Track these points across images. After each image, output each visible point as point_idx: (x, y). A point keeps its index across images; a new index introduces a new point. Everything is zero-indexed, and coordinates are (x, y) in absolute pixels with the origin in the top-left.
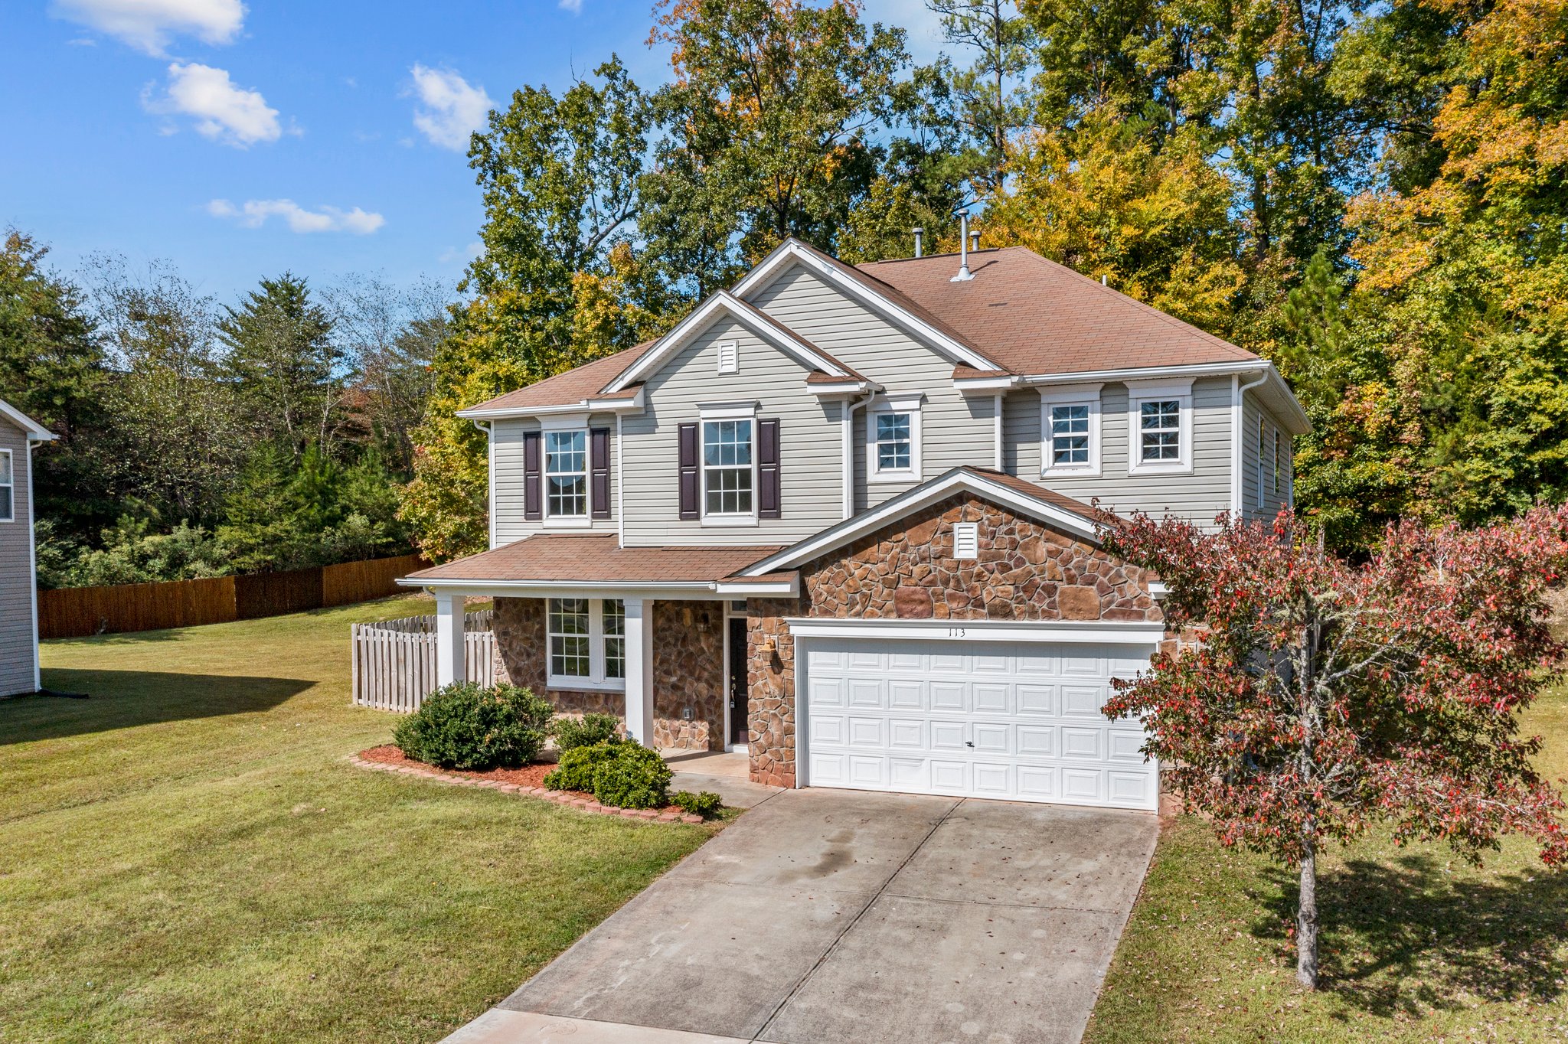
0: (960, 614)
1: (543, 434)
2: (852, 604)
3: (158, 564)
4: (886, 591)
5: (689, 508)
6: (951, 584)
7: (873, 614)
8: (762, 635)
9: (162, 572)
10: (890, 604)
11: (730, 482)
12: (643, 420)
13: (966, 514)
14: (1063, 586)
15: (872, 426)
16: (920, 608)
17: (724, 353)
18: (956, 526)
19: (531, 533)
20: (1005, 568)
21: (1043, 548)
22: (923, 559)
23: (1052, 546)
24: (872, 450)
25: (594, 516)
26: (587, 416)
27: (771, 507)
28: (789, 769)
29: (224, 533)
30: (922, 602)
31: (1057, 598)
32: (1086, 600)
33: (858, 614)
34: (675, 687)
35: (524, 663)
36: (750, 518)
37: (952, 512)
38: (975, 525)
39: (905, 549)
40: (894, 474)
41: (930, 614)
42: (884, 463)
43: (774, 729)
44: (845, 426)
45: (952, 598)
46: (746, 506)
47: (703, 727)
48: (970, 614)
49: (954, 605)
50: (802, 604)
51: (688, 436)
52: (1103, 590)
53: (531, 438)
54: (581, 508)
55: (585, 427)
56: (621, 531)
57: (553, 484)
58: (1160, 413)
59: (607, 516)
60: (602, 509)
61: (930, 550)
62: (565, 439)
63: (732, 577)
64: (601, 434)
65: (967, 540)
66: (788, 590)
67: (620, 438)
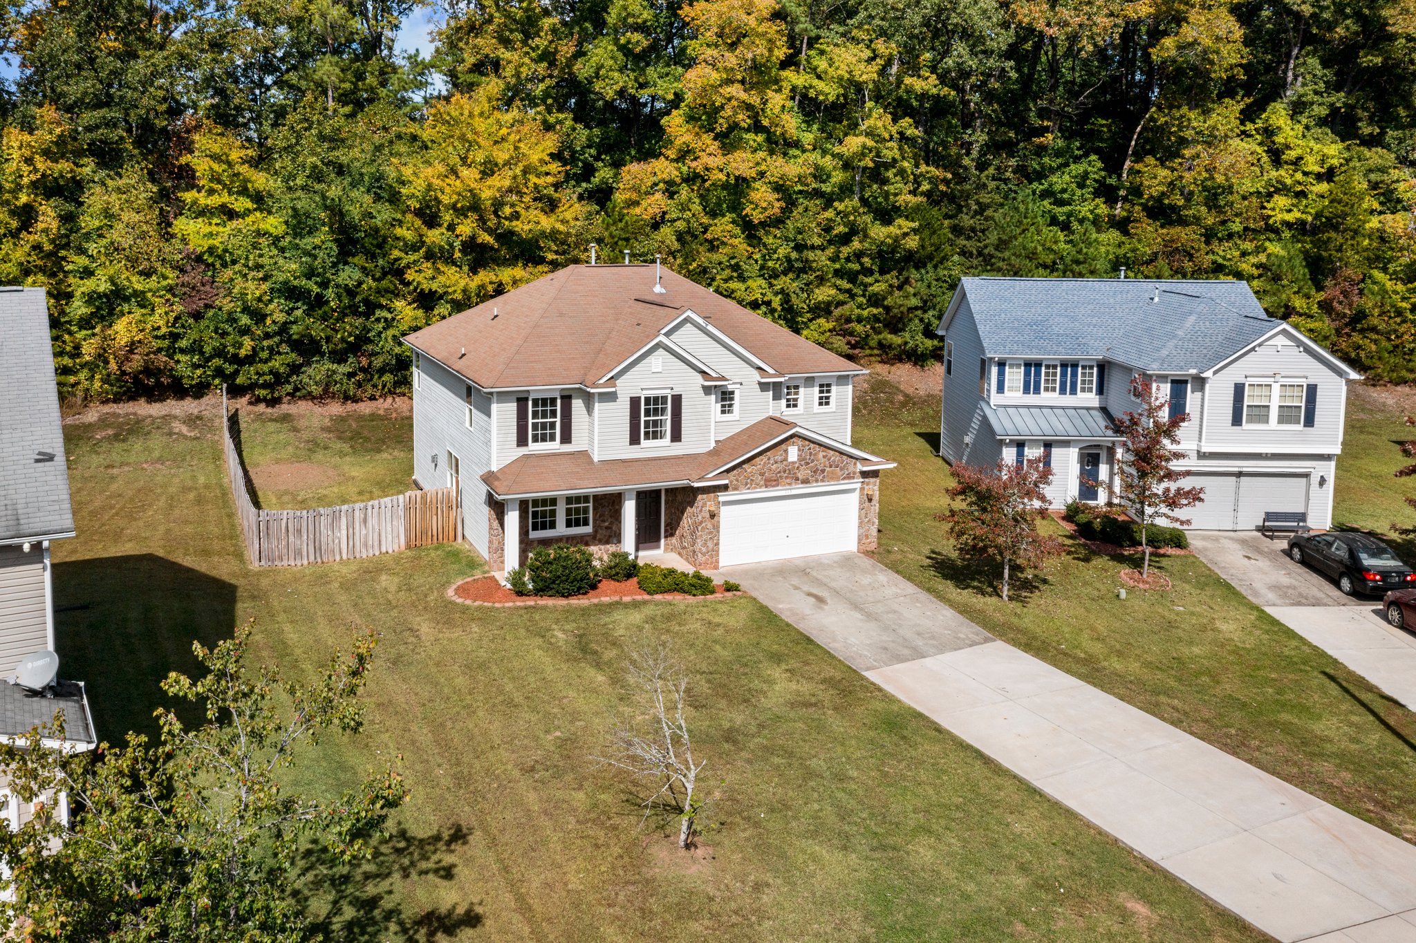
0: (790, 484)
1: (530, 400)
2: (746, 484)
4: (760, 477)
5: (634, 440)
6: (787, 472)
7: (755, 488)
8: (706, 503)
10: (762, 483)
11: (657, 426)
13: (793, 443)
14: (828, 469)
15: (719, 396)
16: (774, 483)
17: (658, 361)
18: (790, 448)
19: (521, 454)
20: (807, 464)
22: (776, 463)
23: (825, 453)
24: (718, 406)
25: (562, 442)
26: (560, 391)
27: (676, 436)
28: (717, 561)
30: (775, 480)
31: (826, 474)
32: (836, 474)
33: (748, 488)
36: (665, 442)
37: (788, 443)
38: (796, 447)
39: (769, 460)
40: (726, 417)
41: (778, 485)
42: (723, 412)
43: (710, 544)
44: (713, 398)
45: (786, 478)
46: (664, 436)
48: (793, 484)
49: (788, 481)
50: (727, 487)
51: (635, 402)
52: (842, 470)
53: (522, 401)
54: (553, 438)
55: (557, 395)
56: (596, 452)
57: (535, 426)
58: (825, 388)
59: (570, 442)
60: (566, 438)
61: (779, 458)
62: (544, 401)
63: (701, 479)
64: (567, 398)
65: (793, 453)
66: (726, 482)
67: (597, 405)
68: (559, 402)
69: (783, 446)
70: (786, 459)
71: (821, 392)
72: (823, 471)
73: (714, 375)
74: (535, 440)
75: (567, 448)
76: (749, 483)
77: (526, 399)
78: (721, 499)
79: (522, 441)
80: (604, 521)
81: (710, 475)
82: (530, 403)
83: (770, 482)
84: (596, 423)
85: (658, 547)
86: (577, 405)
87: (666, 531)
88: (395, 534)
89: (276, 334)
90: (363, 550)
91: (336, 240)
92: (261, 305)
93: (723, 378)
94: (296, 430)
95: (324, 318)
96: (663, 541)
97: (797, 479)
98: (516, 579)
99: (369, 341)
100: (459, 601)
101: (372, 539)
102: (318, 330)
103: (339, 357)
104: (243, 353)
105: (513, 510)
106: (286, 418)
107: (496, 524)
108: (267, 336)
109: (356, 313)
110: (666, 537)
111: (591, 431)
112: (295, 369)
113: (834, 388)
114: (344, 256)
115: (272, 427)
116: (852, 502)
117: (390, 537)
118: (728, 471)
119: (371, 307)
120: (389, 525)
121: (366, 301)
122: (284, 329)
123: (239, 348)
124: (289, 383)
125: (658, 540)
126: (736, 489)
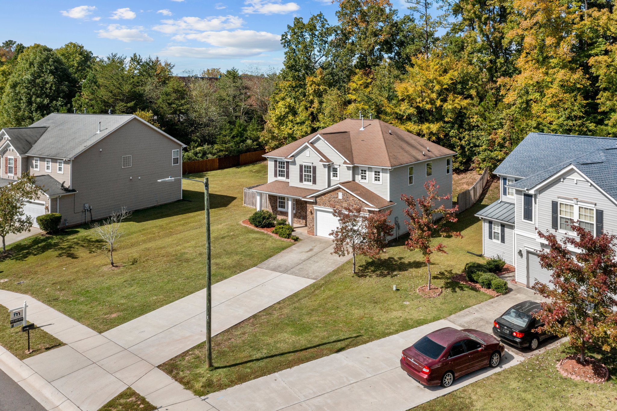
2: (323, 204)
3: (200, 155)
4: (328, 203)
5: (301, 181)
6: (338, 203)
7: (326, 206)
8: (309, 208)
9: (201, 157)
10: (328, 205)
11: (308, 177)
12: (294, 163)
13: (340, 191)
15: (332, 169)
17: (307, 153)
18: (339, 193)
19: (276, 180)
20: (346, 201)
21: (351, 198)
22: (334, 198)
24: (332, 173)
25: (286, 178)
27: (314, 182)
28: (313, 232)
29: (216, 146)
33: (324, 206)
34: (300, 213)
35: (273, 205)
36: (311, 183)
37: (338, 190)
38: (341, 193)
39: (331, 196)
40: (335, 178)
41: (335, 208)
42: (334, 176)
43: (311, 225)
44: (326, 169)
45: (338, 205)
46: (310, 181)
47: (304, 221)
49: (338, 207)
50: (315, 203)
51: (301, 167)
53: (276, 161)
54: (284, 176)
55: (285, 161)
56: (290, 183)
57: (279, 171)
62: (282, 163)
63: (305, 197)
64: (288, 163)
65: (340, 196)
67: (290, 166)
68: (285, 164)
70: (337, 197)
71: (376, 174)
73: (324, 160)
74: (279, 176)
78: (315, 208)
79: (276, 175)
81: (308, 197)
82: (278, 163)
113: (381, 174)
118: (316, 197)
126: (320, 205)
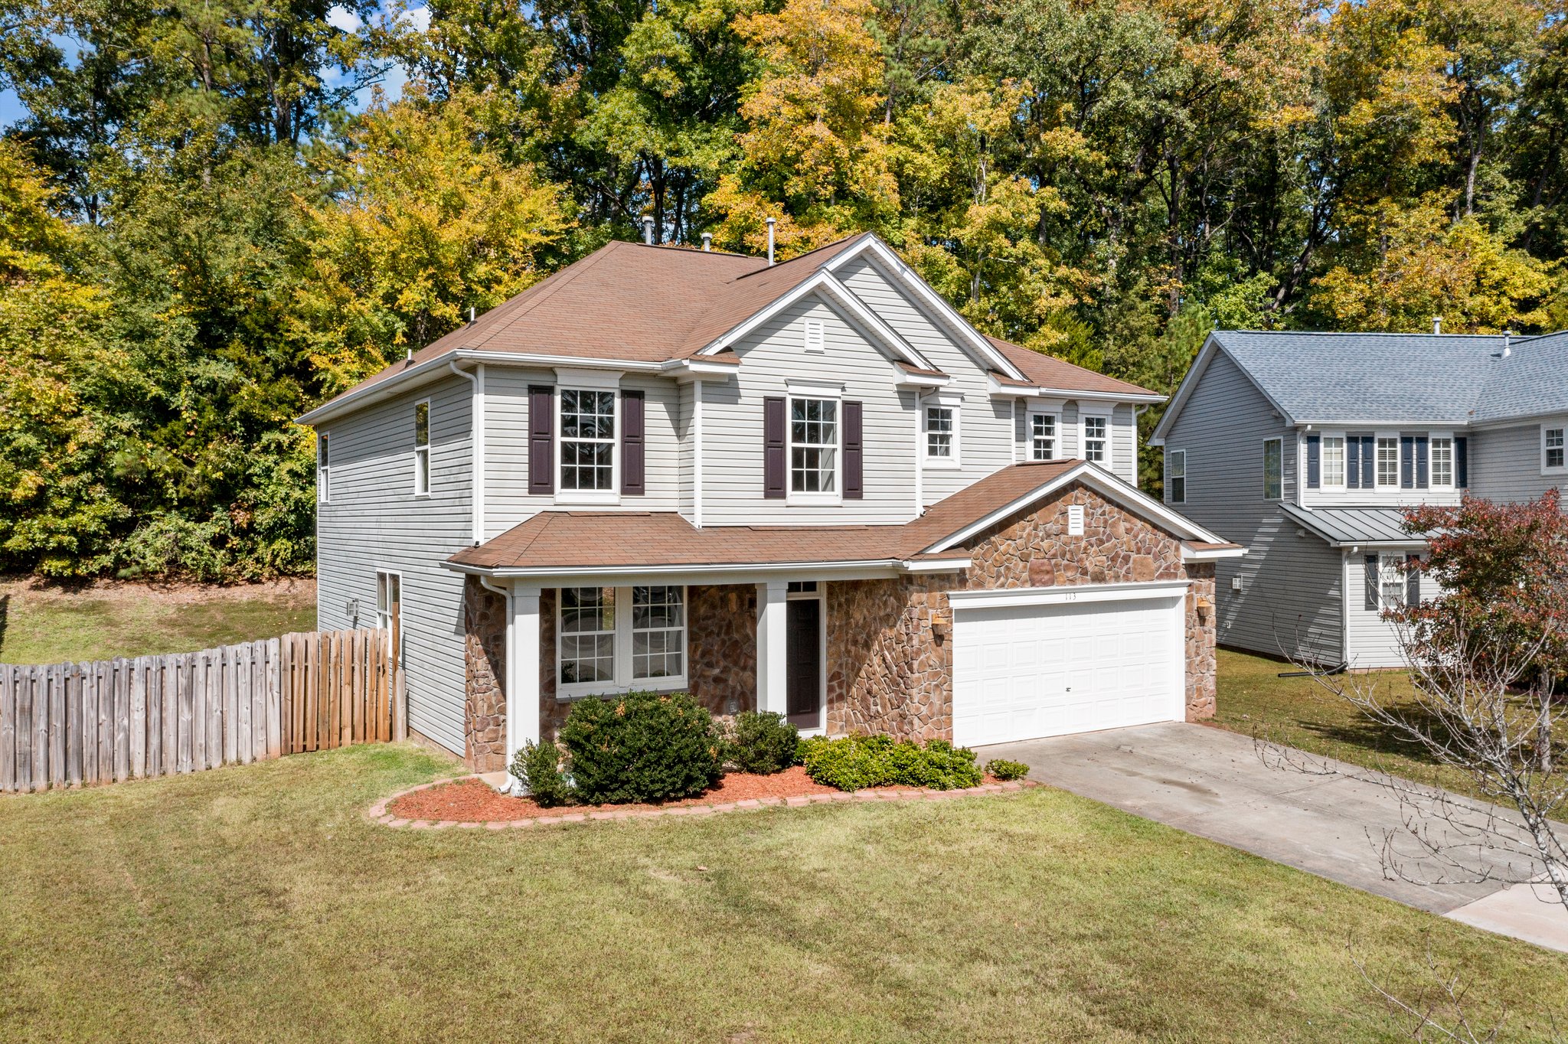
0: (1072, 581)
1: (558, 389)
2: (998, 577)
4: (1021, 564)
5: (774, 489)
6: (1068, 556)
7: (1014, 585)
8: (926, 610)
10: (1025, 575)
11: (813, 462)
13: (1077, 498)
14: (1134, 556)
15: (925, 417)
16: (1047, 577)
17: (811, 330)
18: (1070, 508)
19: (538, 510)
20: (1101, 542)
21: (1122, 526)
22: (1048, 536)
23: (1128, 525)
24: (925, 437)
25: (624, 492)
26: (621, 375)
27: (853, 489)
30: (1048, 572)
31: (1130, 564)
32: (1147, 566)
33: (1002, 586)
34: (717, 680)
36: (834, 497)
37: (1068, 497)
38: (1082, 508)
39: (1035, 529)
40: (938, 461)
41: (1052, 583)
42: (932, 450)
43: (936, 700)
44: (918, 415)
45: (1067, 568)
46: (830, 485)
48: (1078, 582)
49: (1069, 574)
50: (959, 578)
51: (773, 407)
52: (1156, 559)
53: (540, 393)
54: (605, 481)
55: (612, 384)
56: (698, 510)
57: (568, 452)
58: (1095, 424)
59: (642, 492)
60: (634, 484)
61: (1053, 528)
62: (587, 399)
63: (920, 555)
64: (634, 397)
65: (1076, 520)
66: (966, 564)
67: (699, 406)
68: (617, 403)
69: (1059, 504)
70: (1064, 532)
71: (1089, 433)
72: (1126, 559)
73: (921, 365)
74: (568, 481)
75: (634, 504)
76: (1002, 575)
77: (550, 391)
78: (955, 604)
79: (540, 483)
80: (710, 665)
81: (937, 550)
82: (558, 400)
83: (1040, 576)
84: (698, 454)
85: (815, 724)
86: (655, 412)
87: (830, 689)
88: (258, 722)
89: (85, 468)
90: (184, 757)
91: (194, 315)
92: (58, 419)
93: (938, 374)
94: (111, 623)
95: (172, 443)
96: (824, 711)
97: (1085, 572)
98: (537, 765)
99: (248, 482)
100: (399, 824)
101: (206, 731)
102: (161, 460)
103: (197, 509)
104: (19, 494)
105: (527, 611)
106: (94, 608)
107: (482, 664)
108: (70, 471)
109: (228, 434)
110: (830, 702)
111: (687, 468)
112: (121, 528)
113: (1109, 428)
114: (208, 342)
115: (67, 619)
116: (1173, 622)
117: (246, 729)
118: (968, 544)
119: (254, 427)
120: (245, 703)
121: (246, 418)
122: (97, 459)
123: (13, 486)
124: (107, 552)
125: (815, 708)
126: (980, 584)
